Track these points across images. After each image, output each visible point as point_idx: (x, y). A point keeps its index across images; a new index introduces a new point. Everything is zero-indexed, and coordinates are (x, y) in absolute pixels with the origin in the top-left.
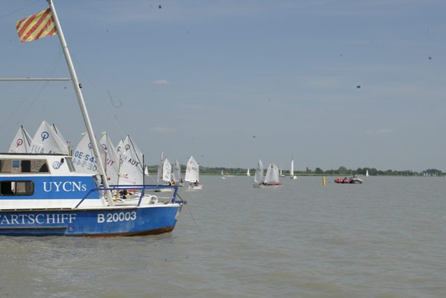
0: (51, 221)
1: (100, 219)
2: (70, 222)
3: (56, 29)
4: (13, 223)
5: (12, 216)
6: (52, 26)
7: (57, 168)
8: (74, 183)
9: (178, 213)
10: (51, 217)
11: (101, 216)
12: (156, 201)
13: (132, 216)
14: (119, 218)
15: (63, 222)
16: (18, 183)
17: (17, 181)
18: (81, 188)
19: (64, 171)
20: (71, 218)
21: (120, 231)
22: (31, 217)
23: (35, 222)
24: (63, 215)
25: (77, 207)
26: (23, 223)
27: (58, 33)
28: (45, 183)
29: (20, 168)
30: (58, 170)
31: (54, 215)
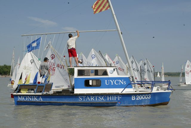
0: (109, 99)
1: (133, 98)
2: (119, 99)
3: (109, 6)
4: (91, 100)
5: (91, 97)
6: (107, 5)
7: (111, 73)
8: (120, 80)
9: (171, 95)
10: (109, 97)
11: (133, 97)
12: (160, 89)
13: (148, 97)
14: (142, 97)
15: (115, 100)
16: (93, 81)
17: (93, 80)
18: (124, 83)
19: (115, 75)
20: (119, 98)
21: (143, 104)
22: (100, 97)
23: (102, 99)
24: (115, 96)
25: (122, 92)
26: (96, 100)
27: (111, 8)
28: (106, 81)
29: (94, 74)
30: (112, 74)
31: (111, 96)
